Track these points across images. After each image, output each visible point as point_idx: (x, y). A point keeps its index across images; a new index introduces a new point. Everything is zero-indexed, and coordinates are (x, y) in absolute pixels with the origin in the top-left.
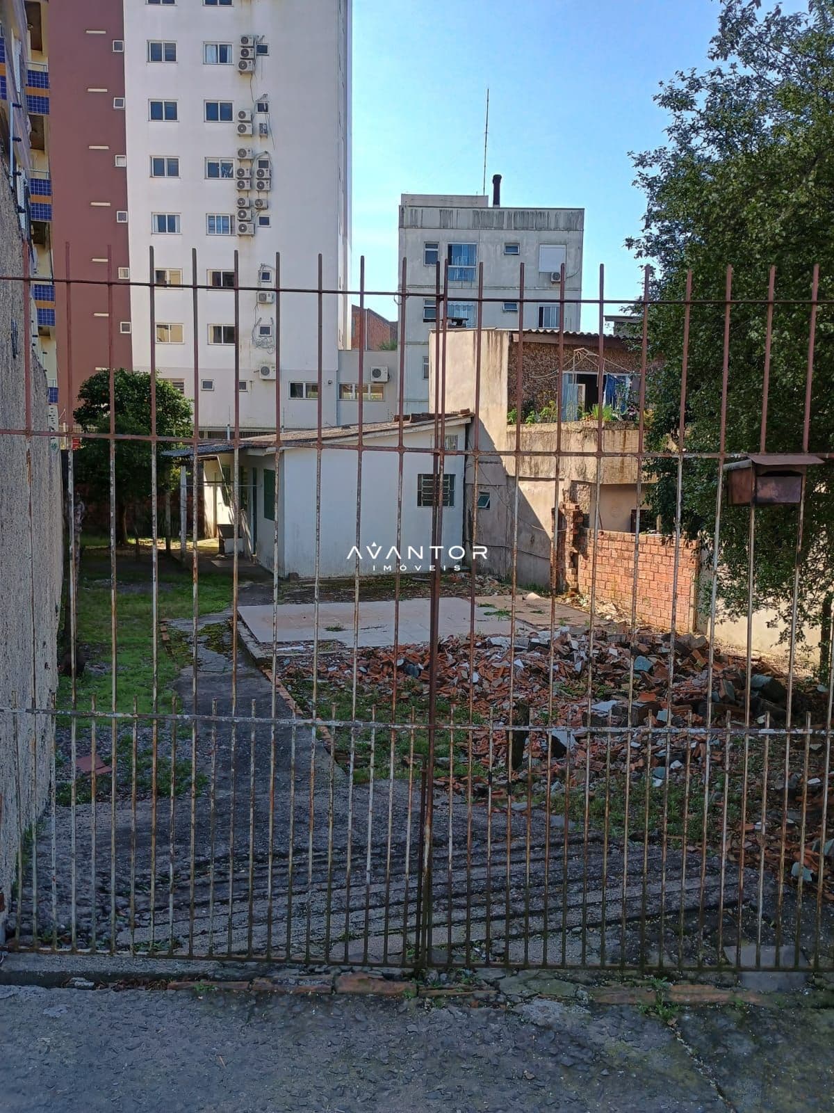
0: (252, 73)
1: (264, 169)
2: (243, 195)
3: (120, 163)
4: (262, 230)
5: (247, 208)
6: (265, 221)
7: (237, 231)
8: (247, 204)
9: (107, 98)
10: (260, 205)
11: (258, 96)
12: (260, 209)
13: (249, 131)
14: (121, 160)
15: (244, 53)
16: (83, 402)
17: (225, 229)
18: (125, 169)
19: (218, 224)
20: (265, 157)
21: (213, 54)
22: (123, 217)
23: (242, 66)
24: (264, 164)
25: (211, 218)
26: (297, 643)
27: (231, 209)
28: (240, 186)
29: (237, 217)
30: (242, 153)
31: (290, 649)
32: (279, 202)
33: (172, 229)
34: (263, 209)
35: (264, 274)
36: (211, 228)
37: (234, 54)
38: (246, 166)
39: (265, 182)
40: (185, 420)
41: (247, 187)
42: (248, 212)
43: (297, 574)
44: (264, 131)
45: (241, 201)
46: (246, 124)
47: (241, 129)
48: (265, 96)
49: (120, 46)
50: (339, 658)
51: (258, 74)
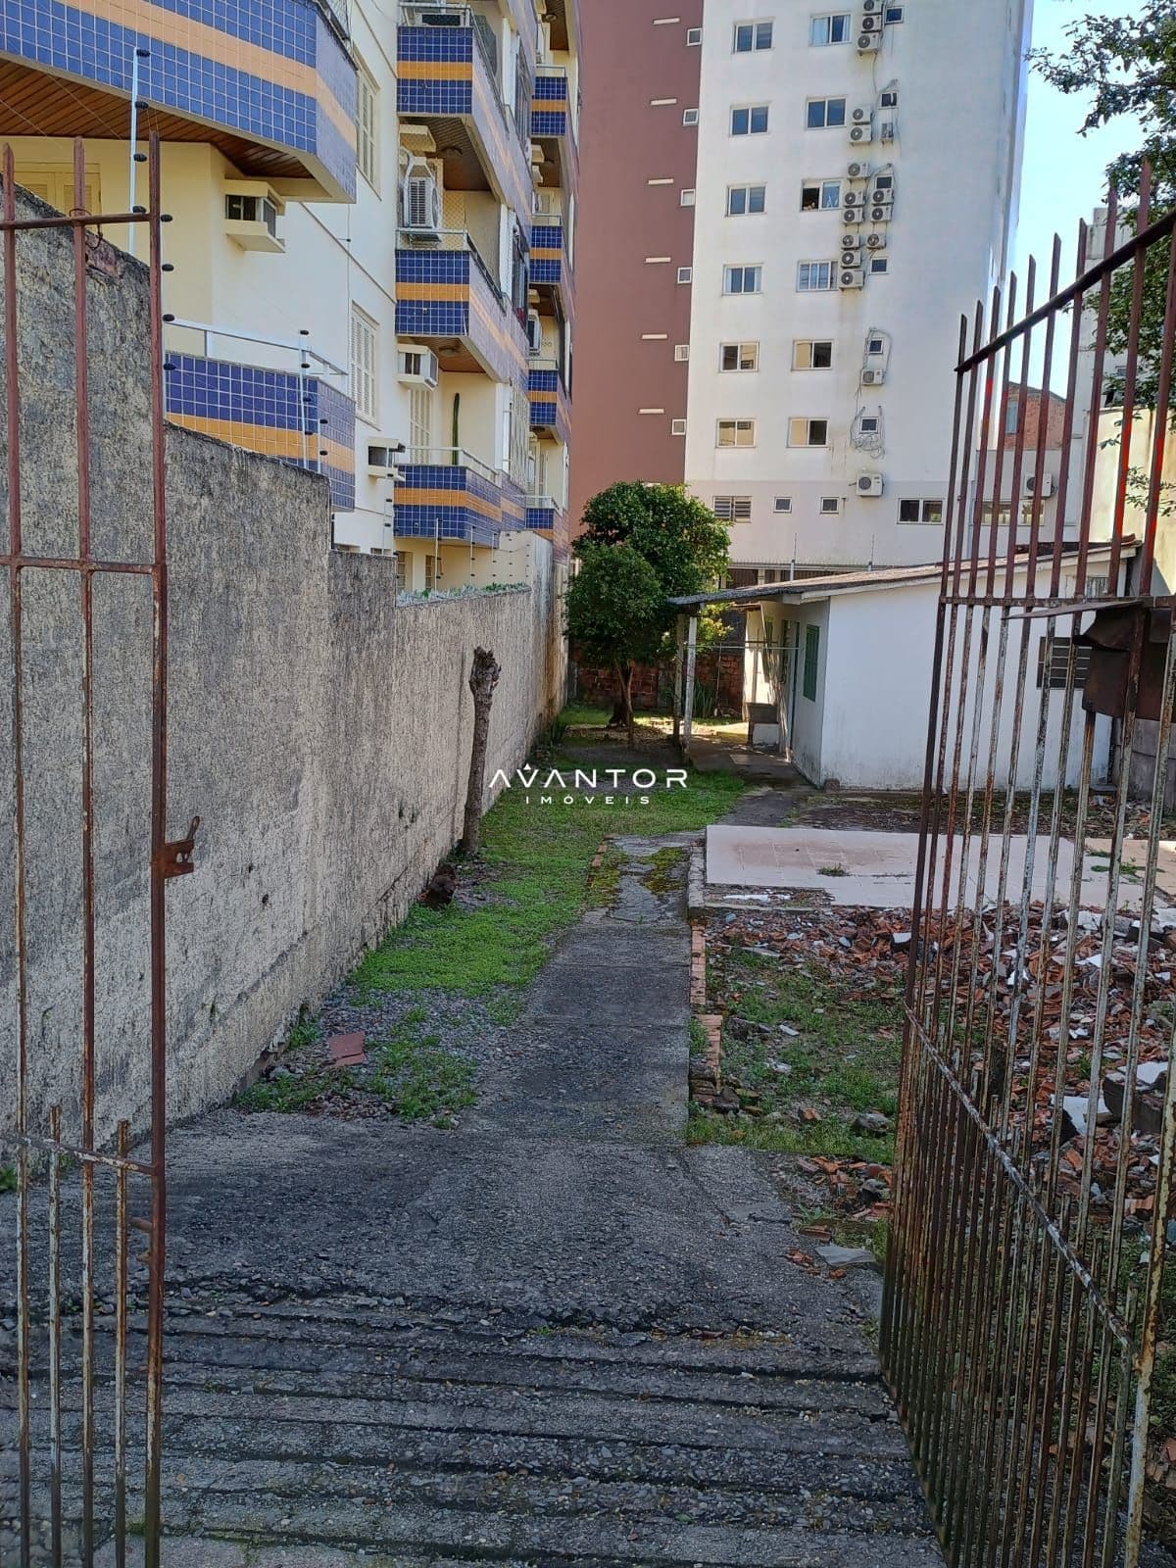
0: (876, 52)
1: (885, 190)
2: (852, 231)
3: (686, 200)
4: (877, 280)
5: (857, 248)
6: (880, 266)
7: (839, 284)
8: (856, 244)
9: (676, 112)
10: (874, 243)
11: (883, 83)
12: (872, 249)
13: (866, 137)
14: (688, 196)
15: (868, 24)
16: (586, 527)
17: (822, 282)
18: (692, 207)
19: (812, 276)
20: (886, 174)
21: (824, 29)
22: (687, 275)
23: (863, 42)
24: (884, 183)
25: (804, 267)
26: (761, 890)
27: (832, 251)
28: (848, 217)
29: (840, 263)
30: (854, 169)
31: (747, 897)
32: (901, 236)
33: (750, 287)
34: (878, 248)
35: (873, 343)
36: (804, 282)
37: (853, 29)
38: (858, 189)
39: (883, 208)
40: (721, 553)
41: (858, 218)
42: (857, 255)
43: (837, 782)
44: (889, 135)
45: (847, 241)
46: (862, 127)
47: (855, 135)
48: (894, 82)
49: (696, 37)
50: (812, 921)
51: (885, 52)
